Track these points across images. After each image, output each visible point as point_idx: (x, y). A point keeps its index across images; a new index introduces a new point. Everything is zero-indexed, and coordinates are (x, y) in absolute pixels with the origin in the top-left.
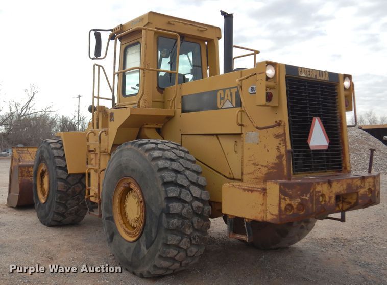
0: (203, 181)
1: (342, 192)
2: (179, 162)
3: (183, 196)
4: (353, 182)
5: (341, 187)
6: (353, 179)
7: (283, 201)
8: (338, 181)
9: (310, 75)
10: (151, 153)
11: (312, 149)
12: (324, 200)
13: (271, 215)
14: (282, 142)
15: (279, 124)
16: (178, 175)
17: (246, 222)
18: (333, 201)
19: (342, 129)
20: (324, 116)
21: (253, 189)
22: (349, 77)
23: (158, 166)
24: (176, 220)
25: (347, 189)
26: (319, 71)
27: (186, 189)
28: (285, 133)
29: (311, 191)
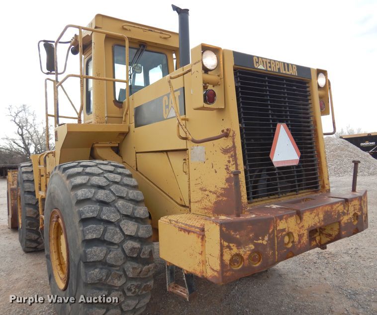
0: (142, 212)
1: (318, 224)
2: (110, 190)
3: (108, 237)
4: (332, 208)
5: (317, 218)
6: (332, 204)
7: (226, 251)
8: (311, 210)
9: (270, 67)
10: (72, 180)
11: (276, 165)
12: (291, 240)
13: (212, 271)
14: (231, 159)
15: (226, 134)
16: (104, 208)
17: (185, 274)
18: (305, 239)
19: (317, 137)
20: (292, 121)
21: (190, 229)
22: (324, 72)
23: (77, 198)
24: (97, 270)
25: (324, 220)
26: (284, 63)
27: (116, 226)
28: (234, 146)
29: (271, 231)
